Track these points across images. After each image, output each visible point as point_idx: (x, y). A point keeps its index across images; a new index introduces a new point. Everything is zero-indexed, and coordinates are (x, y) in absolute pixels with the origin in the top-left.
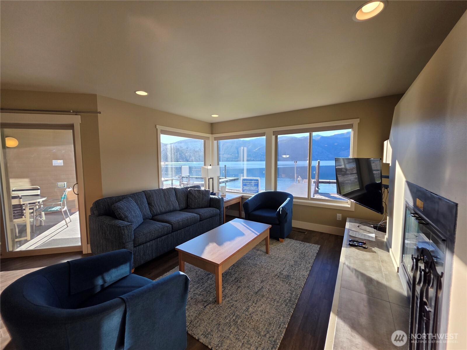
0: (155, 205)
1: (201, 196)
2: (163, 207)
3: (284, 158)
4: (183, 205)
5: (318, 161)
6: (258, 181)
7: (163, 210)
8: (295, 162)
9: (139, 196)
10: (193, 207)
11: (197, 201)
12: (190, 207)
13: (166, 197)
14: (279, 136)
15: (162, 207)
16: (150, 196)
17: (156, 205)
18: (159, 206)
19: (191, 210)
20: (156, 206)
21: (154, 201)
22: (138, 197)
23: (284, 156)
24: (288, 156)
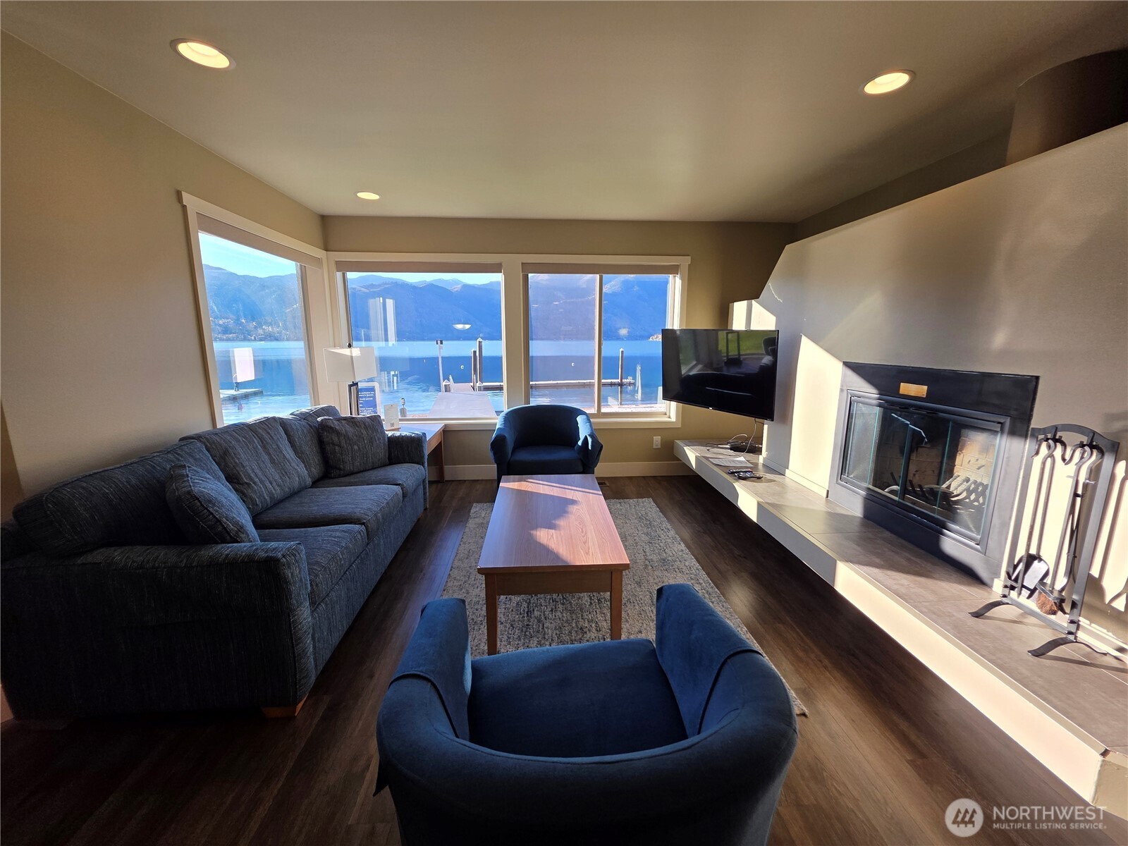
0: (251, 479)
1: (364, 432)
2: (274, 484)
3: (458, 330)
4: (316, 471)
5: (478, 340)
6: (374, 391)
7: (278, 493)
8: (439, 342)
9: (198, 457)
10: (349, 467)
11: (356, 447)
12: (340, 469)
13: (271, 451)
14: (530, 275)
15: (271, 484)
16: (226, 452)
17: (256, 480)
18: (262, 482)
19: (347, 479)
20: (255, 483)
21: (244, 467)
22: (195, 459)
23: (459, 326)
24: (468, 326)
